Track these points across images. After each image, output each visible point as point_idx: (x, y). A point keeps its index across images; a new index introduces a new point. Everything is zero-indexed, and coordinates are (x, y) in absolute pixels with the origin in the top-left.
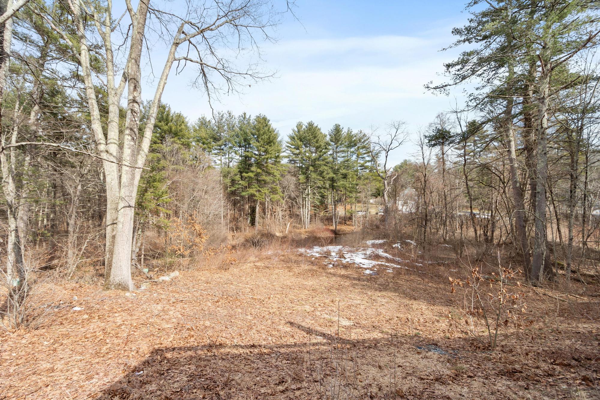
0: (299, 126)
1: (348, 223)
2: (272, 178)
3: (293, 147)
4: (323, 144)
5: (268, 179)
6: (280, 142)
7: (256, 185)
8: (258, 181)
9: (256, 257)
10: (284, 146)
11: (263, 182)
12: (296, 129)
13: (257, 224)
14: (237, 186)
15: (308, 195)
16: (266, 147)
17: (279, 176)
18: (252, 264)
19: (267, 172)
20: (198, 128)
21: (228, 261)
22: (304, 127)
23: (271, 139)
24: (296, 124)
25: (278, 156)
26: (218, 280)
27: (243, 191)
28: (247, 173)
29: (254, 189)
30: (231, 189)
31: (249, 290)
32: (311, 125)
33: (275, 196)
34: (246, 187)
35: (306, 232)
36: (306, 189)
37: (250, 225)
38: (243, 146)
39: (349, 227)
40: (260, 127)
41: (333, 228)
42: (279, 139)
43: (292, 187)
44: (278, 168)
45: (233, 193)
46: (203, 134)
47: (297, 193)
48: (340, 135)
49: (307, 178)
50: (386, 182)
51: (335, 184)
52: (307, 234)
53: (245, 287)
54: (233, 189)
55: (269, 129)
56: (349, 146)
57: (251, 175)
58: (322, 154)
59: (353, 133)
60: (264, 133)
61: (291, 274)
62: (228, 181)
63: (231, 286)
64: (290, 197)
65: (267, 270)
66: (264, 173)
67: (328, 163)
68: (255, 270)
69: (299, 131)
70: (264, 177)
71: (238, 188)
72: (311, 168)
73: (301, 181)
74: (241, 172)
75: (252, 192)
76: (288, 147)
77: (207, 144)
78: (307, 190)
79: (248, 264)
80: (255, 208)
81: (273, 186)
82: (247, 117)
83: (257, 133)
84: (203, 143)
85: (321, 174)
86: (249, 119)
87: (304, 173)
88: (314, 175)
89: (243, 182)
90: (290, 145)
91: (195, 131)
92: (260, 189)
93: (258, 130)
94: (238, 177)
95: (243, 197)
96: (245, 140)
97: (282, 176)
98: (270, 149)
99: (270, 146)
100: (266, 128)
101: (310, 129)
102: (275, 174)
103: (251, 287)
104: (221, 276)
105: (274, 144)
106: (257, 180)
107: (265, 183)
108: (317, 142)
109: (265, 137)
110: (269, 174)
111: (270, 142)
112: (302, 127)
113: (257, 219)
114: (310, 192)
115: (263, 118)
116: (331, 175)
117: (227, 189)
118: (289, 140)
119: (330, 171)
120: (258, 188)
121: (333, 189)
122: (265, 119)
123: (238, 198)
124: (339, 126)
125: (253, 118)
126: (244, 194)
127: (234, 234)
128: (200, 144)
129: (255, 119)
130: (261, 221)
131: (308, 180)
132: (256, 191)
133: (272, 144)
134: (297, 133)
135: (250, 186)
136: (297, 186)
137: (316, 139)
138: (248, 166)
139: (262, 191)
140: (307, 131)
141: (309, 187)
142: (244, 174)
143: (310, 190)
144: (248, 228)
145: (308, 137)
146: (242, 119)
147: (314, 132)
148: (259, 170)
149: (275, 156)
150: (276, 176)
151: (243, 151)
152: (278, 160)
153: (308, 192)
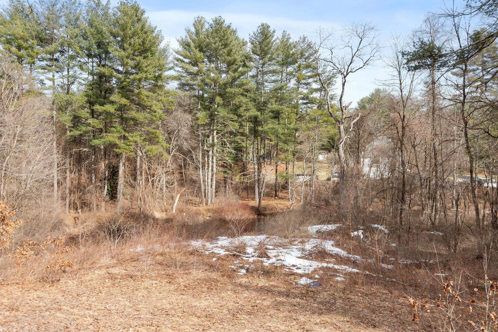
0: (199, 23)
1: (280, 194)
2: (148, 115)
3: (187, 60)
4: (239, 58)
5: (141, 116)
6: (165, 50)
7: (119, 128)
8: (123, 120)
9: (113, 258)
10: (171, 58)
11: (132, 122)
12: (193, 30)
13: (120, 196)
14: (84, 128)
15: (213, 145)
16: (138, 58)
17: (161, 112)
18: (103, 272)
19: (138, 104)
20: (8, 18)
21: (57, 267)
22: (207, 26)
23: (147, 45)
24: (192, 22)
25: (160, 76)
26: (35, 303)
27: (94, 138)
28: (102, 104)
29: (115, 135)
30: (72, 133)
31: (91, 320)
32: (218, 23)
33: (154, 147)
34: (101, 131)
35: (209, 210)
36: (208, 137)
37: (108, 198)
38: (95, 56)
39: (282, 202)
40: (126, 23)
41: (255, 203)
42: (162, 46)
43: (185, 131)
44: (160, 98)
45: (77, 141)
46: (19, 30)
47: (193, 143)
48: (268, 43)
49: (212, 117)
50: (342, 127)
51: (260, 128)
52: (209, 214)
53: (85, 316)
54: (76, 133)
55: (143, 27)
56: (285, 63)
57: (110, 108)
58: (237, 74)
59: (291, 41)
60: (134, 34)
61: (172, 287)
62: (66, 118)
63: (58, 314)
64: (180, 150)
65: (131, 283)
66: (134, 107)
67: (248, 91)
68: (108, 283)
69: (197, 33)
70: (133, 114)
71: (86, 132)
72: (218, 99)
73: (199, 122)
74: (91, 104)
75: (112, 139)
76: (178, 60)
77: (26, 49)
78: (211, 138)
79: (96, 272)
80: (118, 167)
81: (150, 129)
82: (104, 3)
83: (122, 33)
84: (19, 48)
85: (235, 110)
86: (107, 7)
87: (206, 108)
88: (222, 112)
89: (95, 120)
90: (181, 58)
92: (127, 135)
93: (123, 29)
94: (85, 113)
95: (95, 149)
96: (99, 45)
97: (168, 112)
98: (144, 63)
99: (145, 58)
100: (138, 26)
101: (217, 31)
102: (154, 108)
103: (96, 314)
104: (42, 295)
105: (153, 54)
106: (122, 118)
107: (136, 124)
108: (229, 54)
109: (136, 41)
110: (142, 107)
111: (145, 51)
112: (202, 26)
113: (121, 187)
114: (216, 141)
115: (132, 7)
116: (253, 112)
117: (65, 133)
118: (181, 49)
119: (251, 105)
120: (123, 133)
121: (256, 137)
122: (136, 9)
123: (86, 149)
124: (268, 27)
126: (96, 142)
127: (77, 215)
128: (14, 49)
129: (118, 8)
130: (129, 190)
131: (213, 120)
132: (120, 138)
133: (149, 54)
134: (194, 37)
135: (107, 128)
136: (194, 130)
137: (228, 49)
138: (105, 92)
139: (131, 139)
140: (212, 33)
141: (215, 132)
142: (97, 107)
143: (215, 137)
144: (103, 204)
145: (214, 45)
146: (94, 6)
147: (224, 36)
148: (124, 101)
149: (155, 77)
150: (155, 112)
151: (95, 64)
152: (160, 83)
153: (213, 141)
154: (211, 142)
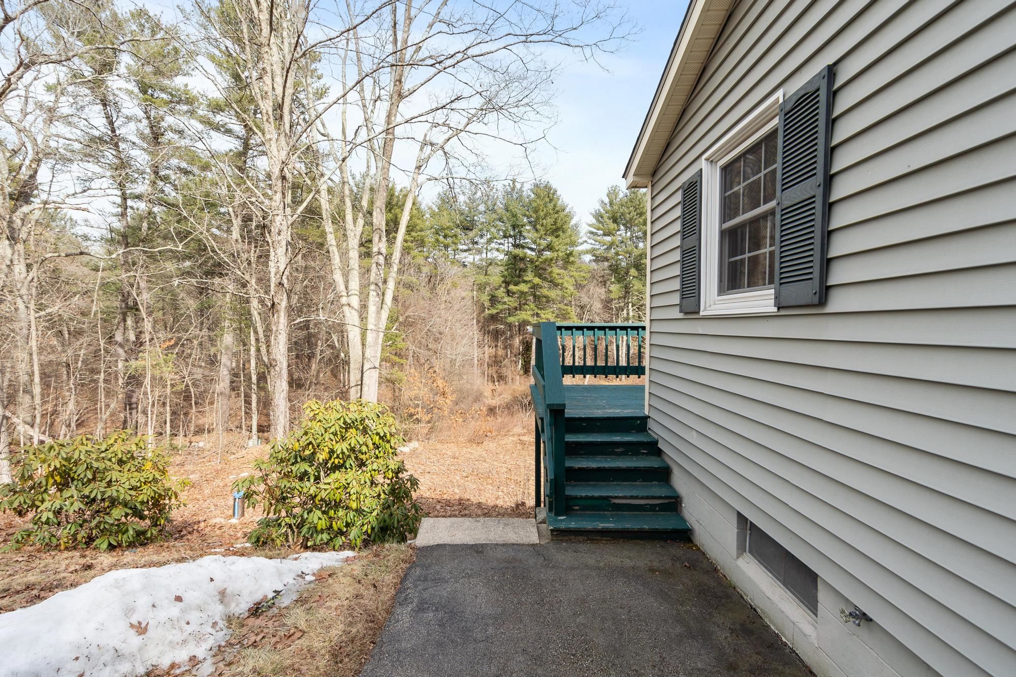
0: (613, 193)
2: (559, 292)
3: (600, 232)
5: (553, 294)
6: (576, 226)
7: (532, 306)
8: (536, 298)
9: (524, 428)
10: (582, 233)
11: (544, 300)
12: (607, 200)
14: (500, 307)
15: (627, 319)
16: (550, 238)
17: (572, 288)
18: (516, 439)
19: (550, 282)
20: (437, 210)
21: (481, 432)
22: (621, 195)
23: (559, 225)
24: (607, 191)
25: (571, 254)
26: (468, 456)
27: (510, 315)
28: (516, 284)
29: (529, 313)
30: (490, 312)
31: (506, 470)
34: (516, 309)
36: (623, 310)
37: (522, 372)
38: (510, 236)
40: (539, 205)
42: (573, 222)
43: (597, 306)
44: (572, 274)
45: (493, 318)
46: (445, 221)
47: (606, 317)
49: (626, 289)
53: (501, 467)
54: (494, 311)
55: (555, 206)
57: (523, 287)
62: (485, 298)
63: (484, 463)
66: (546, 284)
68: (519, 447)
69: (611, 204)
70: (545, 292)
71: (501, 310)
72: (633, 272)
73: (612, 296)
74: (507, 283)
75: (526, 317)
76: (592, 233)
77: (452, 237)
78: (625, 311)
79: (511, 438)
80: (531, 343)
81: (562, 306)
82: (518, 186)
83: (534, 216)
84: (445, 237)
86: (521, 190)
87: (619, 281)
88: (637, 285)
89: (510, 299)
90: (595, 231)
91: (433, 215)
92: (539, 312)
93: (536, 211)
94: (501, 292)
95: (510, 326)
96: (514, 227)
97: (579, 286)
98: (556, 242)
99: (557, 237)
100: (550, 206)
101: (631, 200)
102: (565, 285)
103: (509, 466)
104: (472, 451)
105: (564, 232)
106: (535, 296)
107: (548, 302)
109: (549, 221)
110: (554, 284)
111: (557, 230)
112: (616, 195)
114: (631, 314)
115: (546, 186)
117: (484, 311)
118: (594, 221)
120: (536, 310)
122: (548, 187)
123: (502, 326)
125: (527, 187)
126: (511, 319)
127: (495, 388)
128: (441, 238)
129: (531, 190)
131: (627, 292)
132: (533, 315)
133: (560, 233)
134: (608, 208)
135: (521, 306)
136: (607, 303)
137: (643, 217)
138: (520, 271)
139: (543, 316)
140: (627, 203)
141: (630, 304)
142: (512, 287)
143: (631, 311)
144: (518, 377)
145: (628, 216)
146: (509, 190)
147: (640, 204)
148: (537, 280)
149: (566, 254)
150: (567, 289)
151: (510, 245)
152: (572, 259)
153: (628, 314)
154: (625, 315)
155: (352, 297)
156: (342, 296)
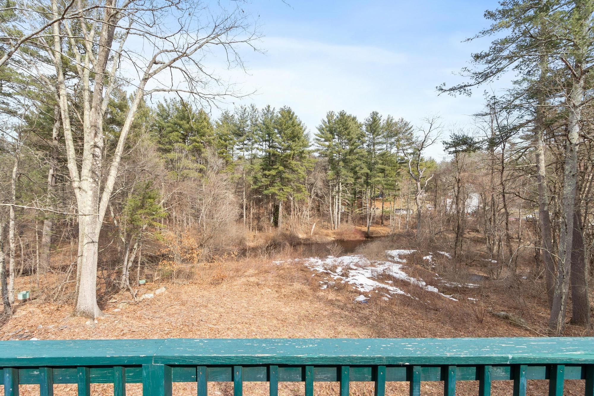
0: (330, 115)
1: (385, 222)
2: (295, 176)
3: (323, 139)
4: (354, 136)
5: (292, 176)
6: (307, 135)
7: (279, 184)
8: (282, 179)
10: (311, 140)
11: (286, 180)
12: (326, 120)
13: (280, 224)
14: (259, 184)
15: (338, 192)
16: (289, 142)
17: (303, 173)
18: (245, 279)
19: (290, 169)
20: (221, 123)
22: (335, 117)
23: (295, 134)
24: (326, 115)
25: (302, 152)
26: (198, 300)
27: (266, 189)
28: (269, 170)
29: (276, 188)
30: (254, 187)
32: (342, 114)
33: (299, 195)
34: (269, 185)
35: (334, 233)
37: (273, 225)
39: (385, 228)
40: (283, 122)
41: (365, 229)
42: (305, 133)
43: (320, 184)
44: (304, 164)
45: (257, 191)
46: (225, 131)
47: (325, 190)
48: (376, 125)
49: (338, 174)
50: (419, 184)
51: (369, 181)
52: (334, 236)
54: (256, 187)
55: (293, 122)
56: (389, 136)
57: (273, 172)
58: (353, 147)
59: (394, 121)
60: (287, 128)
62: (250, 178)
64: (317, 195)
66: (287, 171)
67: (363, 156)
68: (244, 288)
69: (329, 122)
70: (287, 175)
71: (260, 186)
72: (341, 163)
73: (329, 178)
74: (264, 170)
75: (275, 191)
76: (317, 139)
77: (229, 140)
78: (337, 187)
80: (279, 206)
82: (271, 109)
85: (353, 170)
86: (273, 113)
87: (333, 169)
88: (344, 172)
89: (266, 179)
90: (319, 138)
91: (218, 126)
92: (283, 187)
94: (260, 175)
95: (266, 196)
96: (268, 135)
97: (309, 172)
98: (293, 145)
99: (293, 141)
100: (290, 122)
101: (340, 120)
102: (299, 171)
104: (205, 294)
105: (299, 139)
106: (280, 178)
107: (289, 181)
108: (348, 134)
109: (288, 132)
110: (293, 171)
111: (294, 137)
112: (332, 116)
113: (280, 219)
114: (341, 189)
116: (366, 170)
117: (250, 187)
118: (319, 133)
119: (363, 166)
120: (281, 187)
121: (367, 186)
122: (289, 112)
123: (261, 196)
124: (377, 113)
125: (277, 110)
126: (267, 192)
127: (255, 234)
129: (279, 112)
130: (285, 221)
131: (338, 176)
132: (279, 190)
133: (296, 139)
134: (327, 124)
135: (272, 184)
136: (326, 183)
137: (348, 131)
138: (272, 163)
139: (285, 190)
140: (338, 122)
141: (341, 183)
142: (267, 172)
143: (341, 187)
144: (271, 227)
145: (338, 129)
146: (266, 112)
147: (345, 123)
148: (281, 168)
149: (300, 152)
150: (300, 173)
151: (267, 146)
152: (303, 155)
153: (339, 189)
154: (337, 190)
155: (84, 181)
156: (74, 181)
